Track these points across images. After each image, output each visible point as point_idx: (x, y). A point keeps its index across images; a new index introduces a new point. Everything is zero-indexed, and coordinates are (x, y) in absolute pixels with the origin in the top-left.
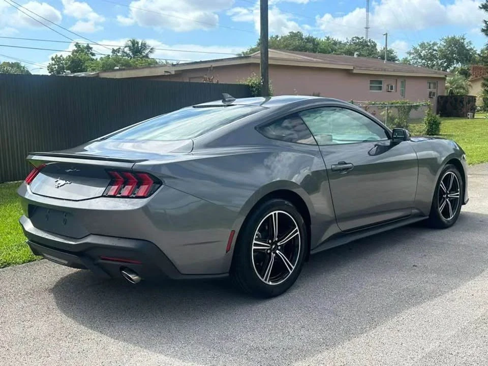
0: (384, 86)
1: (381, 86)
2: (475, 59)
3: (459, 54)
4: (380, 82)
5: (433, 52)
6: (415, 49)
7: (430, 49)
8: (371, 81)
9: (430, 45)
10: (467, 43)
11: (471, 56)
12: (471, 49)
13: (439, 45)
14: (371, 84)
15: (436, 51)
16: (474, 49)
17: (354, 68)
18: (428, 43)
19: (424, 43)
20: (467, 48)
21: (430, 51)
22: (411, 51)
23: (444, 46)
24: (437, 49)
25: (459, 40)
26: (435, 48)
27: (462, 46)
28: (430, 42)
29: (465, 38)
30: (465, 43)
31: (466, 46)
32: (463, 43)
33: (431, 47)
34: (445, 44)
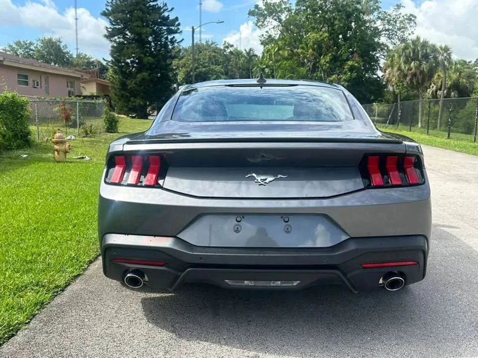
0: (30, 81)
1: (27, 82)
2: (72, 62)
3: (56, 56)
4: (26, 77)
5: (29, 52)
6: (10, 46)
7: (27, 48)
8: (18, 75)
9: (26, 44)
10: (63, 47)
11: (68, 59)
12: (68, 53)
13: (35, 45)
14: (18, 78)
15: (33, 51)
16: (71, 53)
17: (4, 58)
18: (24, 42)
19: (20, 42)
20: (64, 51)
21: (26, 50)
22: (7, 49)
23: (42, 47)
24: (34, 49)
25: (56, 42)
26: (32, 47)
27: (59, 49)
28: (27, 41)
29: (61, 41)
30: (61, 46)
31: (63, 49)
32: (59, 46)
33: (27, 47)
34: (42, 45)
